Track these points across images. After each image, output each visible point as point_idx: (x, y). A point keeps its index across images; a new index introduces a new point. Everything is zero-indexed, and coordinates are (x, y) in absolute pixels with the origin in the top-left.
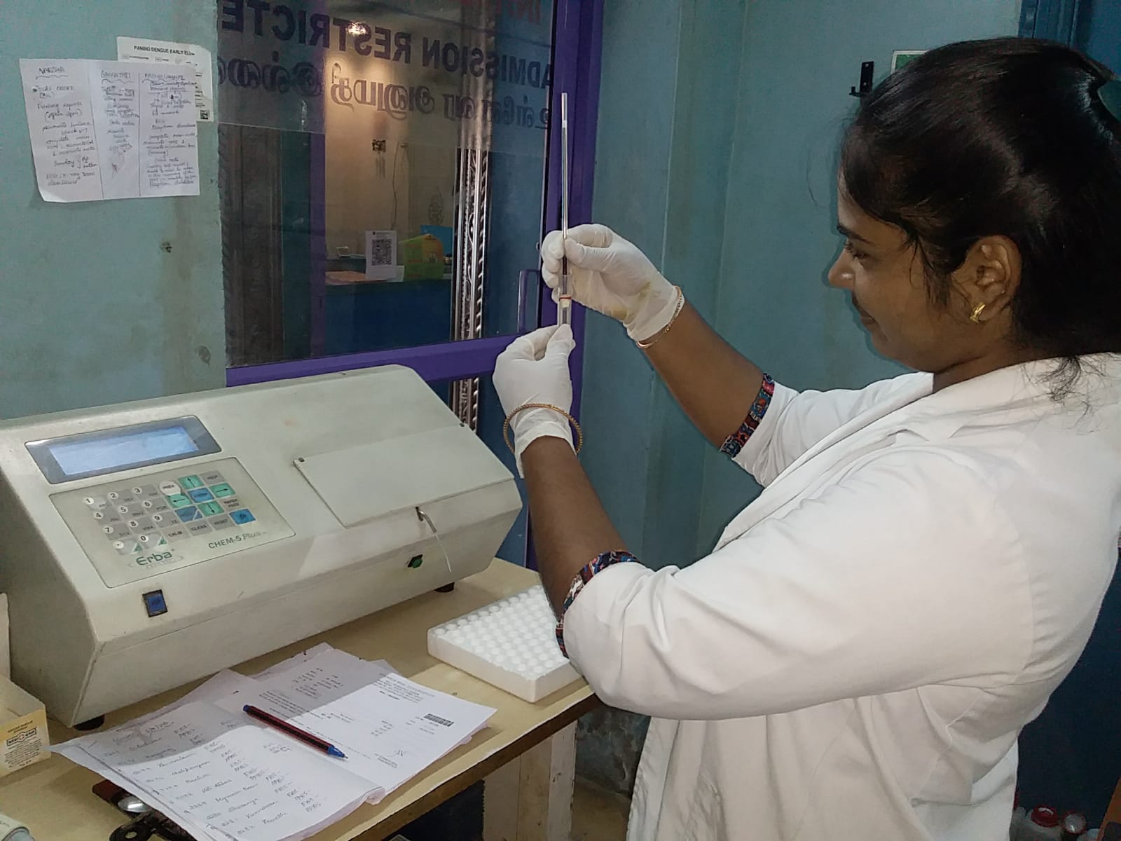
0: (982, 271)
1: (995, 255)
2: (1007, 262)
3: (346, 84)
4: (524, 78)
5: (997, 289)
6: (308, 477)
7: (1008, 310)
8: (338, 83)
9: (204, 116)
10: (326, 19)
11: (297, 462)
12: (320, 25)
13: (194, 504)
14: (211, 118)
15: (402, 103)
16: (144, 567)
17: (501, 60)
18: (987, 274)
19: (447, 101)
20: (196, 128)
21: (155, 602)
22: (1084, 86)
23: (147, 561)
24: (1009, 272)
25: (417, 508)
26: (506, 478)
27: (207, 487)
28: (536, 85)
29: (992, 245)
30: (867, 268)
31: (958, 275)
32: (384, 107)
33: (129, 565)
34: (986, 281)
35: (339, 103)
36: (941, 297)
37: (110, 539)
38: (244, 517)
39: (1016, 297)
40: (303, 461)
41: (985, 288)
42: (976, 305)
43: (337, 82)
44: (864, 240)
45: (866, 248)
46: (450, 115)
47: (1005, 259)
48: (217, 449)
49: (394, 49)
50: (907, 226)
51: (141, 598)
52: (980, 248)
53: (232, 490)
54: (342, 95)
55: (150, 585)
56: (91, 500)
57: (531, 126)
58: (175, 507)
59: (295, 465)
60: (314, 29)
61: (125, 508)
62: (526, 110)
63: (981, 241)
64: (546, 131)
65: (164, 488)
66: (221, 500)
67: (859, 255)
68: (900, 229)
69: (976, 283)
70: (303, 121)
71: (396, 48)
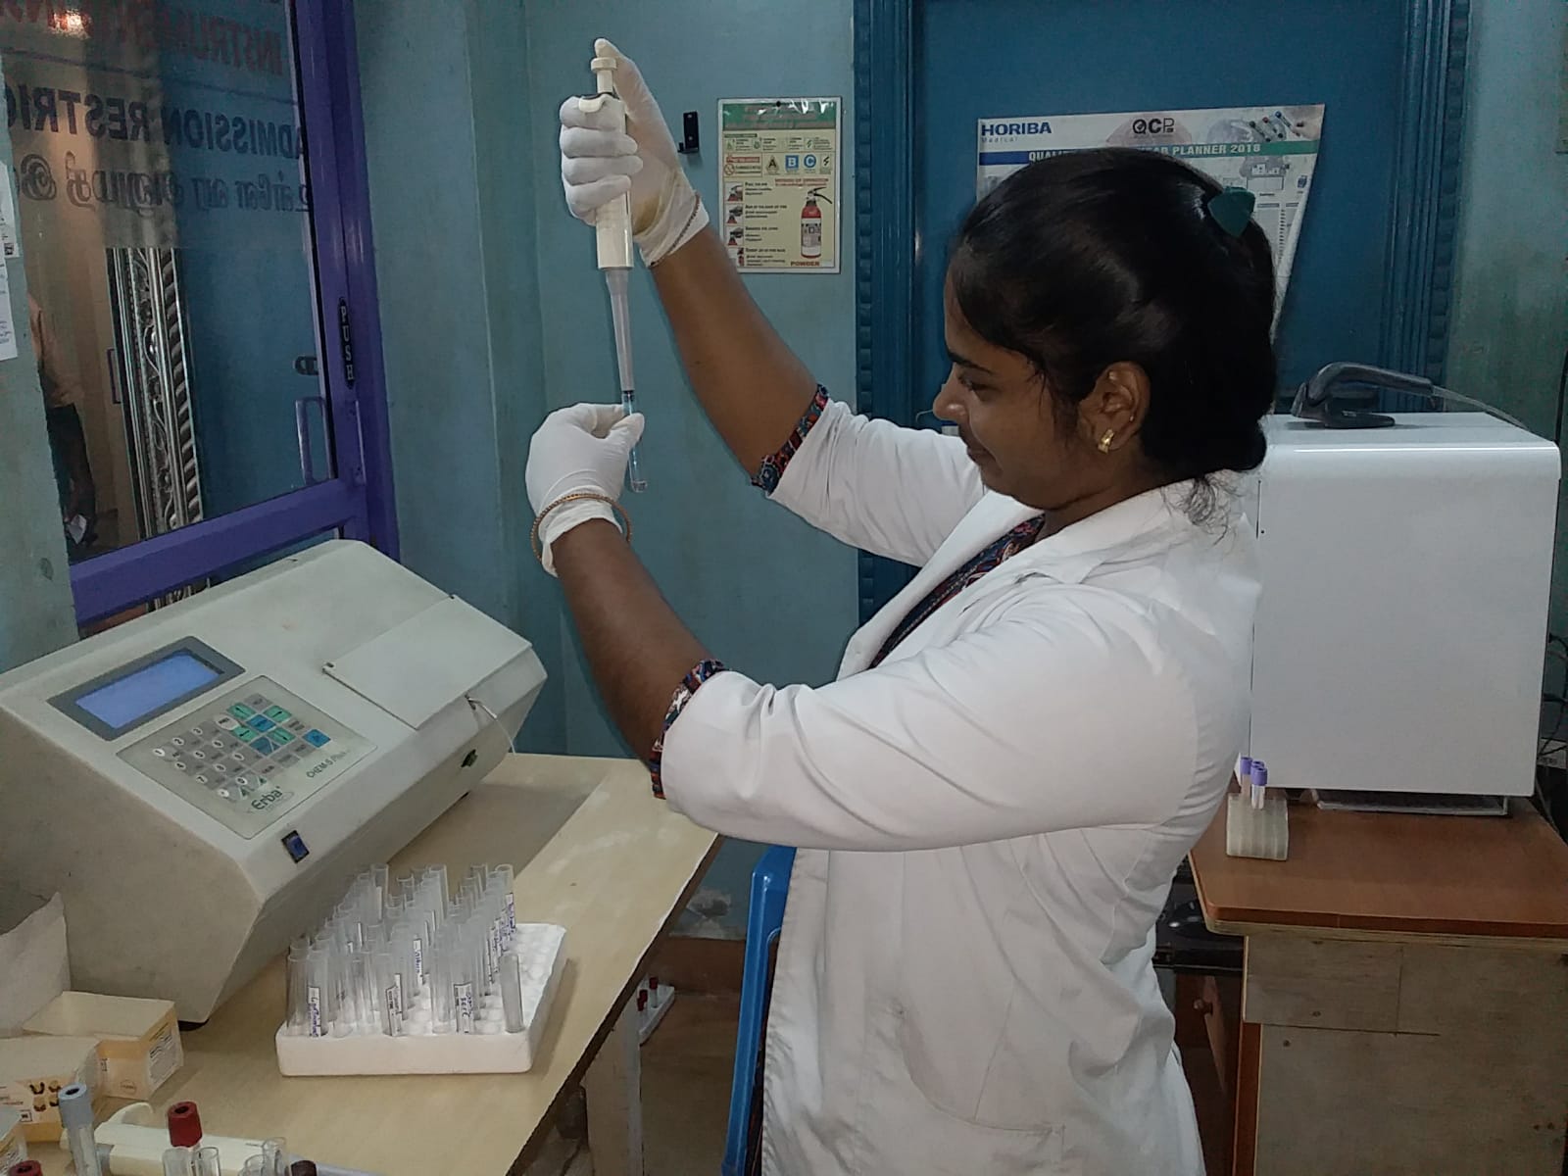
0: (1107, 396)
1: (1122, 380)
2: (1135, 388)
3: (82, 177)
4: (275, 149)
5: (1125, 416)
6: (349, 684)
7: (1136, 437)
8: (74, 178)
9: (8, 250)
10: (50, 93)
11: (327, 668)
12: (44, 101)
13: (262, 735)
14: (16, 253)
15: (148, 196)
16: (264, 809)
17: (248, 128)
18: (1111, 401)
19: (196, 185)
20: (5, 268)
21: (295, 845)
22: (1197, 203)
23: (263, 805)
24: (1137, 401)
25: (467, 697)
26: (525, 647)
27: (261, 713)
28: (288, 155)
29: (1119, 372)
30: (983, 399)
31: (1084, 403)
32: (129, 205)
33: (249, 812)
34: (1110, 408)
35: (79, 205)
36: (1069, 426)
37: (213, 789)
38: (318, 739)
39: (1144, 422)
40: (332, 666)
41: (1112, 415)
42: (1104, 434)
43: (72, 177)
44: (982, 369)
45: (987, 379)
46: (202, 204)
47: (1134, 386)
48: (242, 670)
49: (130, 125)
50: (1033, 355)
51: (281, 845)
52: (1108, 375)
53: (286, 712)
54: (80, 192)
55: (280, 827)
56: (161, 750)
57: (291, 210)
58: (246, 741)
59: (324, 671)
60: (39, 108)
61: (200, 753)
62: (283, 188)
63: (1110, 367)
64: (306, 214)
65: (221, 722)
66: (285, 725)
67: (976, 387)
68: (1025, 359)
69: (1102, 411)
70: (41, 234)
71: (133, 124)
